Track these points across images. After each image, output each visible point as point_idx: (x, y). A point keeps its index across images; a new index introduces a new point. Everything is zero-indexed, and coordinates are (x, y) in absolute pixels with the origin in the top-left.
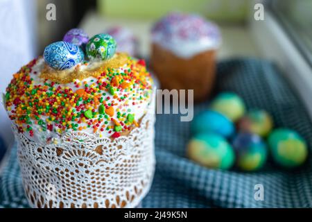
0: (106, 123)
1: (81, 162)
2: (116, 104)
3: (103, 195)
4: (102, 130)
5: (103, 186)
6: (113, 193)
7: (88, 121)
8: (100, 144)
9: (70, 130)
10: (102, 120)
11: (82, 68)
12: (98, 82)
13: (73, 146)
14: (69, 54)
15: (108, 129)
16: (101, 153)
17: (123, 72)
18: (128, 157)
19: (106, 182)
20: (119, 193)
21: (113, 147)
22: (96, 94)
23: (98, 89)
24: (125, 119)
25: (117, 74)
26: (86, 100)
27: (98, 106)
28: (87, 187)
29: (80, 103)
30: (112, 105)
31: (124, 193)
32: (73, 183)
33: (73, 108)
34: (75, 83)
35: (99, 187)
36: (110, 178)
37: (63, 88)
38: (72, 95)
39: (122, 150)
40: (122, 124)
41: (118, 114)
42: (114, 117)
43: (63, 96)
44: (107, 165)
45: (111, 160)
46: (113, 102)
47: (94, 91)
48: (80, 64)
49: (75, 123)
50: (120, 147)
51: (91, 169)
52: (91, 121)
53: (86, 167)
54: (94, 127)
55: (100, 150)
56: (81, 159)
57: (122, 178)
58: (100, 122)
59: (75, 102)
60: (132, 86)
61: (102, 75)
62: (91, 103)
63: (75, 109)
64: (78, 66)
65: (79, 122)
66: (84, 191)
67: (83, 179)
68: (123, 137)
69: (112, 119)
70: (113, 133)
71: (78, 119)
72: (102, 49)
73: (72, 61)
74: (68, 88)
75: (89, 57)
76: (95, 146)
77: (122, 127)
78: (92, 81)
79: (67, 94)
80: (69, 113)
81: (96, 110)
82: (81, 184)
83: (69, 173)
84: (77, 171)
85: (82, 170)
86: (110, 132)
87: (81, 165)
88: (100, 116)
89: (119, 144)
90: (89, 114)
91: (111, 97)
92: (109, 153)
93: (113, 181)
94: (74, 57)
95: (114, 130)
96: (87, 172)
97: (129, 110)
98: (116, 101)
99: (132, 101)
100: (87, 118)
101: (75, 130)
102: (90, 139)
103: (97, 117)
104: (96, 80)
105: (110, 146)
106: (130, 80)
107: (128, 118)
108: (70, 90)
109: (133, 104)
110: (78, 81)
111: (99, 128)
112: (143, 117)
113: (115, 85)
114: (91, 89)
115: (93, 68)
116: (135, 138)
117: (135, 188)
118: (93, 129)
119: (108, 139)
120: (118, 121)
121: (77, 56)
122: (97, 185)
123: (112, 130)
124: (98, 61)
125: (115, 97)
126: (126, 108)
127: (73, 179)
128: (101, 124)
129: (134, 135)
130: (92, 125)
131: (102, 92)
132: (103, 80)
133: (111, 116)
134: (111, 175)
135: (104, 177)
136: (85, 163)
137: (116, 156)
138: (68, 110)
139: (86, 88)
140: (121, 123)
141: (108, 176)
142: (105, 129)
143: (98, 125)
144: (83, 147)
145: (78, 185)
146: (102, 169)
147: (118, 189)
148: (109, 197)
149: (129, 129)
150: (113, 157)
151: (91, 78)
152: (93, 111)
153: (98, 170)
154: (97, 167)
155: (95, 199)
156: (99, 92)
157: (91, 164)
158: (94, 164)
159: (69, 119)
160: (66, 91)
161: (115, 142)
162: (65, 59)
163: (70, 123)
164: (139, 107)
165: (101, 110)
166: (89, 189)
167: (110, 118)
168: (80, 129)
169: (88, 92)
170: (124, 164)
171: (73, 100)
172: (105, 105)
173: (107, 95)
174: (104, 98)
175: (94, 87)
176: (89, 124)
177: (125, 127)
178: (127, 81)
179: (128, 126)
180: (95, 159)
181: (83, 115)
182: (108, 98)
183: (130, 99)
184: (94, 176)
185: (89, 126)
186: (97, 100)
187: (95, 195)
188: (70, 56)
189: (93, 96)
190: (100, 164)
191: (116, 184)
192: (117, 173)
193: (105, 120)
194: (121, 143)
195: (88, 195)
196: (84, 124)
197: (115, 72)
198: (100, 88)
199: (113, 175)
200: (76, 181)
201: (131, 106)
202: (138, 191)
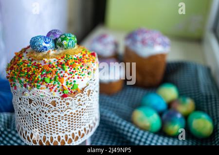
0: (58, 87)
1: (43, 109)
2: (66, 77)
3: (56, 132)
4: (55, 91)
5: (56, 127)
6: (64, 133)
7: (47, 84)
8: (54, 100)
9: (36, 89)
10: (56, 85)
11: (52, 53)
12: (57, 62)
13: (38, 99)
14: (44, 43)
15: (59, 91)
16: (55, 106)
17: (76, 58)
18: (74, 111)
19: (58, 124)
20: (67, 133)
21: (63, 103)
22: (54, 69)
23: (56, 66)
24: (71, 87)
25: (71, 58)
26: (48, 71)
27: (54, 76)
28: (46, 126)
29: (44, 73)
30: (63, 77)
31: (71, 133)
33: (39, 76)
34: (44, 61)
35: (54, 127)
36: (61, 122)
37: (37, 63)
38: (41, 67)
39: (69, 106)
40: (69, 90)
41: (67, 82)
42: (64, 84)
43: (35, 68)
44: (59, 114)
45: (62, 111)
46: (64, 75)
47: (54, 67)
48: (51, 50)
49: (39, 85)
50: (68, 104)
51: (49, 115)
52: (49, 85)
53: (45, 113)
54: (50, 89)
55: (54, 104)
56: (43, 108)
57: (69, 124)
58: (54, 86)
59: (40, 72)
60: (79, 67)
61: (61, 58)
62: (50, 74)
63: (40, 76)
64: (49, 51)
65: (41, 84)
66: (45, 128)
67: (43, 121)
68: (70, 98)
69: (62, 85)
70: (62, 94)
71: (41, 82)
72: (65, 43)
73: (45, 47)
74: (39, 63)
75: (58, 46)
76: (51, 101)
77: (69, 91)
78: (55, 61)
79: (38, 66)
80: (36, 78)
81: (53, 79)
82: (42, 123)
83: (36, 115)
84: (40, 115)
85: (43, 114)
86: (60, 93)
87: (43, 111)
88: (55, 83)
89: (67, 101)
90: (47, 80)
91: (64, 72)
92: (60, 106)
93: (63, 125)
94: (47, 45)
96: (46, 116)
97: (74, 81)
98: (66, 74)
99: (77, 76)
100: (46, 83)
101: (38, 89)
102: (47, 96)
103: (53, 83)
104: (57, 60)
105: (61, 102)
106: (79, 63)
107: (73, 86)
108: (41, 64)
109: (78, 78)
110: (46, 60)
111: (53, 90)
112: (85, 87)
113: (68, 65)
114: (53, 65)
115: (58, 53)
116: (79, 100)
117: (79, 132)
118: (49, 90)
119: (59, 97)
120: (66, 87)
121: (50, 45)
122: (52, 126)
123: (62, 92)
124: (62, 50)
125: (66, 72)
126: (73, 80)
127: (38, 119)
128: (55, 88)
129: (78, 98)
131: (59, 68)
132: (62, 61)
133: (62, 83)
134: (62, 121)
135: (57, 121)
136: (45, 110)
137: (64, 109)
138: (36, 76)
139: (50, 65)
140: (68, 88)
141: (60, 121)
142: (57, 90)
143: (52, 88)
144: (43, 100)
145: (41, 124)
146: (55, 116)
147: (66, 131)
148: (61, 134)
149: (74, 93)
150: (62, 109)
151: (54, 59)
152: (51, 79)
153: (53, 116)
154: (53, 114)
155: (51, 134)
156: (57, 68)
157: (49, 112)
158: (51, 112)
159: (36, 82)
160: (38, 65)
161: (64, 100)
162: (41, 46)
163: (36, 84)
164: (82, 80)
165: (55, 78)
166: (48, 127)
167: (61, 85)
168: (41, 89)
169: (50, 67)
170: (71, 115)
171: (40, 70)
172: (59, 76)
173: (61, 70)
174: (59, 72)
175: (54, 65)
176: (47, 87)
177: (71, 92)
178: (77, 64)
179: (73, 92)
180: (51, 109)
181: (43, 80)
182: (61, 72)
183: (76, 74)
184: (51, 119)
186: (54, 73)
187: (51, 131)
188: (44, 44)
189: (52, 70)
190: (54, 112)
191: (65, 127)
192: (66, 120)
193: (57, 85)
194: (68, 101)
195: (47, 131)
196: (44, 86)
197: (70, 57)
198: (58, 65)
199: (63, 121)
200: (39, 121)
201: (76, 79)
202: (81, 134)
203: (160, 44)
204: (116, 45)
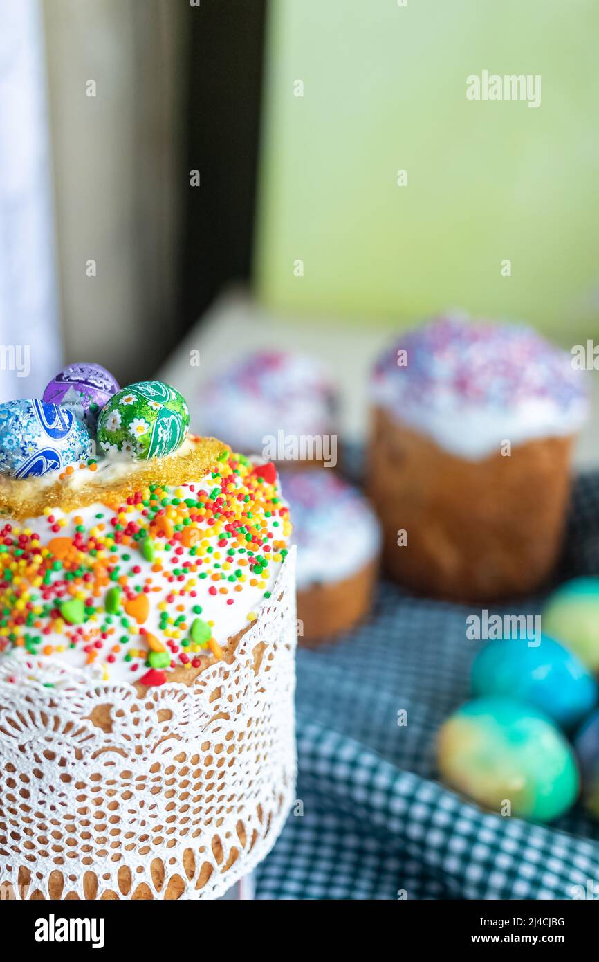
0: (123, 640)
1: (52, 747)
2: (157, 589)
3: (112, 852)
4: (110, 659)
5: (111, 826)
6: (146, 851)
7: (72, 630)
8: (103, 699)
9: (20, 653)
10: (112, 632)
11: (81, 478)
12: (113, 522)
13: (28, 699)
14: (44, 434)
15: (127, 658)
16: (108, 728)
17: (193, 496)
18: (193, 748)
19: (122, 812)
20: (162, 852)
21: (143, 713)
22: (103, 554)
23: (111, 542)
24: (182, 634)
25: (175, 502)
26: (73, 568)
27: (103, 590)
28: (64, 822)
29: (55, 576)
30: (146, 590)
31: (178, 852)
32: (26, 808)
33: (32, 590)
34: (50, 519)
35: (103, 828)
36: (133, 803)
37: (17, 530)
38: (37, 551)
39: (173, 724)
40: (174, 649)
41: (163, 616)
42: (151, 625)
43: (12, 553)
44: (124, 764)
45: (139, 750)
46: (148, 581)
47: (98, 547)
48: (75, 465)
49: (34, 632)
50: (168, 715)
51: (80, 772)
52: (80, 631)
53: (63, 763)
54: (86, 649)
55: (104, 719)
56: (49, 740)
57: (171, 806)
58: (104, 636)
59: (39, 573)
60: (213, 541)
61: (129, 502)
62: (86, 578)
63: (39, 593)
64: (69, 471)
65: (46, 631)
66: (58, 836)
67: (53, 799)
68: (176, 686)
69: (142, 632)
70: (142, 671)
71: (45, 622)
72: (139, 429)
73: (49, 454)
74: (28, 532)
75: (104, 446)
76: (90, 705)
77: (174, 657)
78: (98, 516)
79: (24, 547)
80: (21, 605)
81: (98, 602)
82: (47, 812)
83: (16, 777)
84: (39, 774)
85: (52, 770)
86: (134, 668)
87: (50, 756)
88: (108, 621)
89: (162, 704)
90: (74, 609)
91: (145, 567)
92: (131, 730)
93: (144, 814)
94: (58, 445)
95: (147, 664)
96: (66, 778)
97: (196, 610)
98: (158, 580)
99: (208, 583)
100: (68, 623)
101: (32, 652)
102: (73, 684)
103: (98, 621)
104: (109, 515)
105: (135, 709)
106: (210, 522)
107: (191, 632)
108: (34, 537)
109: (212, 591)
110: (57, 513)
111: (102, 653)
112: (243, 632)
113: (161, 534)
114: (91, 539)
115: (110, 478)
116: (218, 693)
117: (217, 843)
118: (84, 656)
119: (128, 687)
120: (160, 638)
121: (71, 442)
122: (95, 822)
123: (141, 662)
124: (129, 461)
125: (156, 568)
126: (188, 602)
127: (25, 794)
128: (108, 643)
129: (214, 683)
130: (81, 644)
131: (122, 549)
132: (132, 515)
133: (140, 620)
134: (139, 795)
135: (117, 798)
136: (61, 752)
137: (152, 741)
138: (18, 595)
139: (78, 536)
140: (170, 644)
141: (128, 796)
142: (119, 656)
143: (98, 645)
144: (52, 705)
145: (40, 815)
146: (108, 773)
147: (159, 841)
148: (132, 859)
149: (196, 663)
150: (143, 741)
151: (97, 508)
152: (88, 603)
153: (97, 777)
154: (96, 766)
155: (88, 861)
156: (112, 549)
157: (79, 756)
158: (87, 757)
159: (19, 621)
160: (23, 541)
161: (149, 698)
162: (30, 450)
163: (20, 631)
164: (230, 602)
165: (109, 603)
166: (73, 829)
167: (136, 627)
168: (47, 651)
169: (81, 548)
170: (180, 766)
171: (35, 566)
172: (125, 589)
173: (135, 560)
174: (124, 568)
175: (100, 535)
176: (73, 640)
177: (183, 658)
178: (203, 526)
179: (190, 656)
180: (89, 743)
181: (56, 613)
182: (136, 570)
183: (202, 576)
184: (86, 791)
185: (72, 646)
186: (103, 573)
187: (89, 849)
188: (45, 442)
189: (91, 561)
190: (103, 758)
191: (153, 823)
192: (156, 791)
193: (120, 632)
194: (169, 703)
195: (68, 849)
196: (57, 638)
197: (168, 496)
198: (117, 538)
199: (145, 795)
200: (32, 802)
201: (203, 599)
202: (226, 854)
203: (542, 392)
204: (331, 400)
